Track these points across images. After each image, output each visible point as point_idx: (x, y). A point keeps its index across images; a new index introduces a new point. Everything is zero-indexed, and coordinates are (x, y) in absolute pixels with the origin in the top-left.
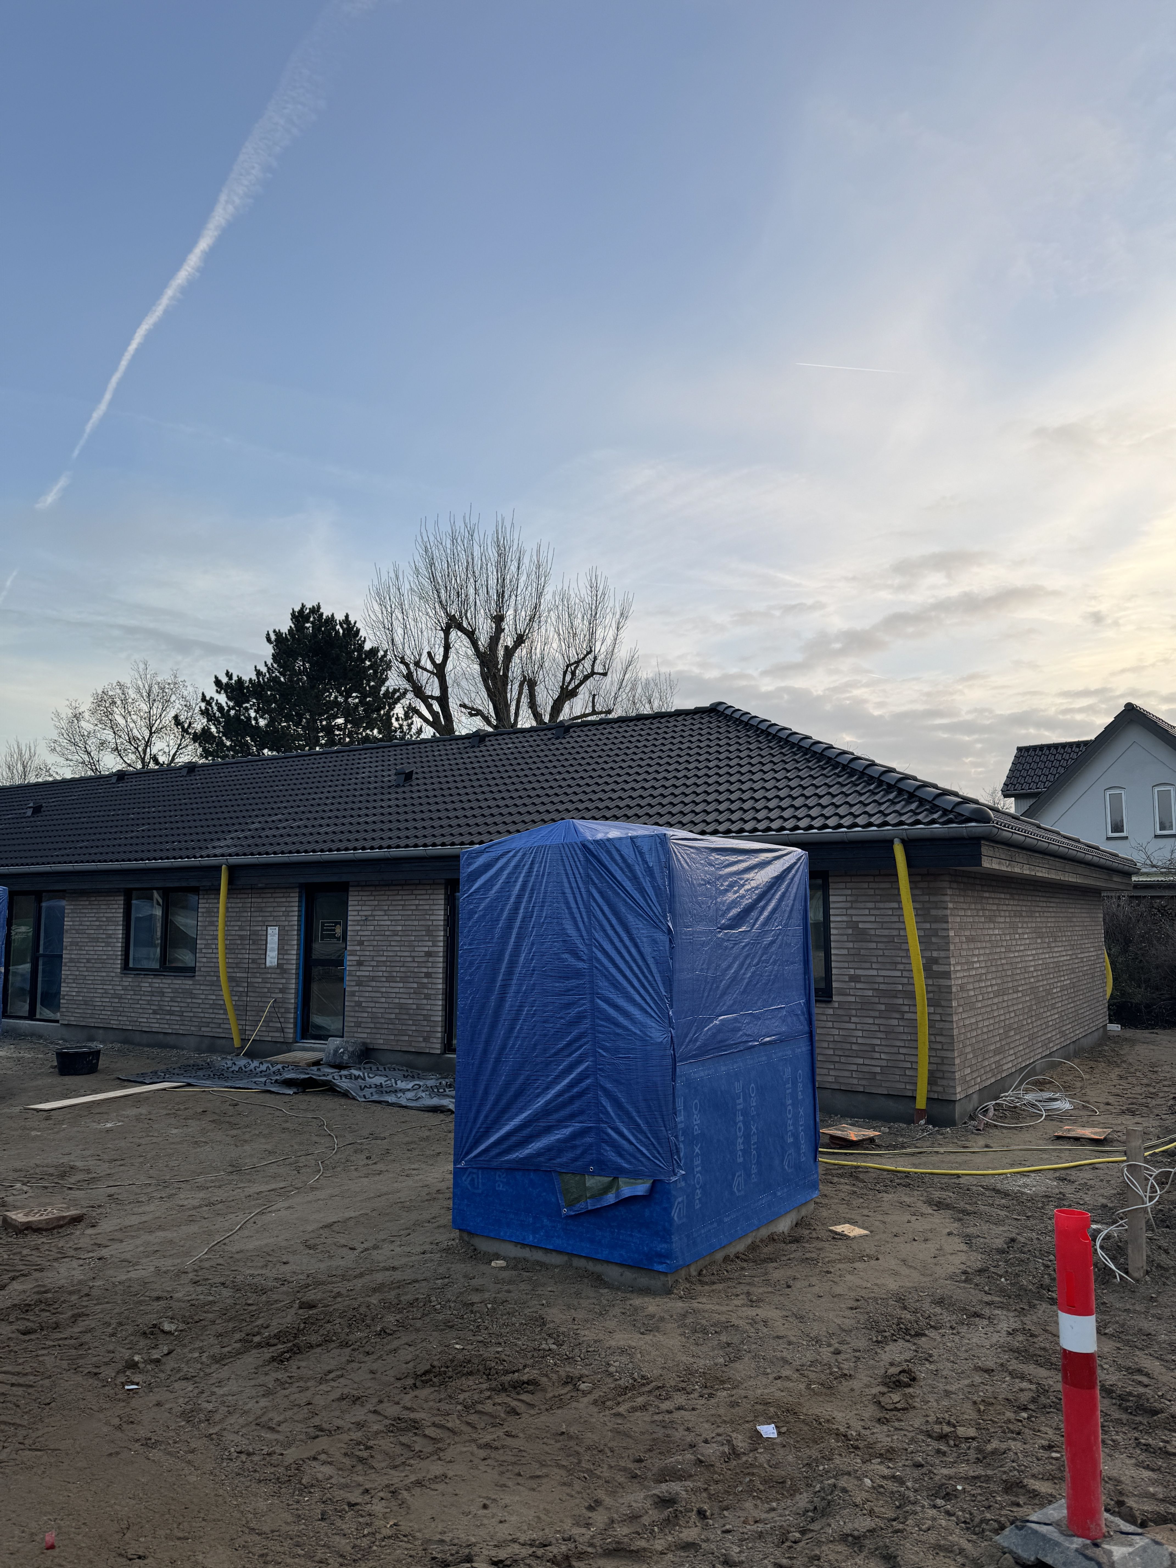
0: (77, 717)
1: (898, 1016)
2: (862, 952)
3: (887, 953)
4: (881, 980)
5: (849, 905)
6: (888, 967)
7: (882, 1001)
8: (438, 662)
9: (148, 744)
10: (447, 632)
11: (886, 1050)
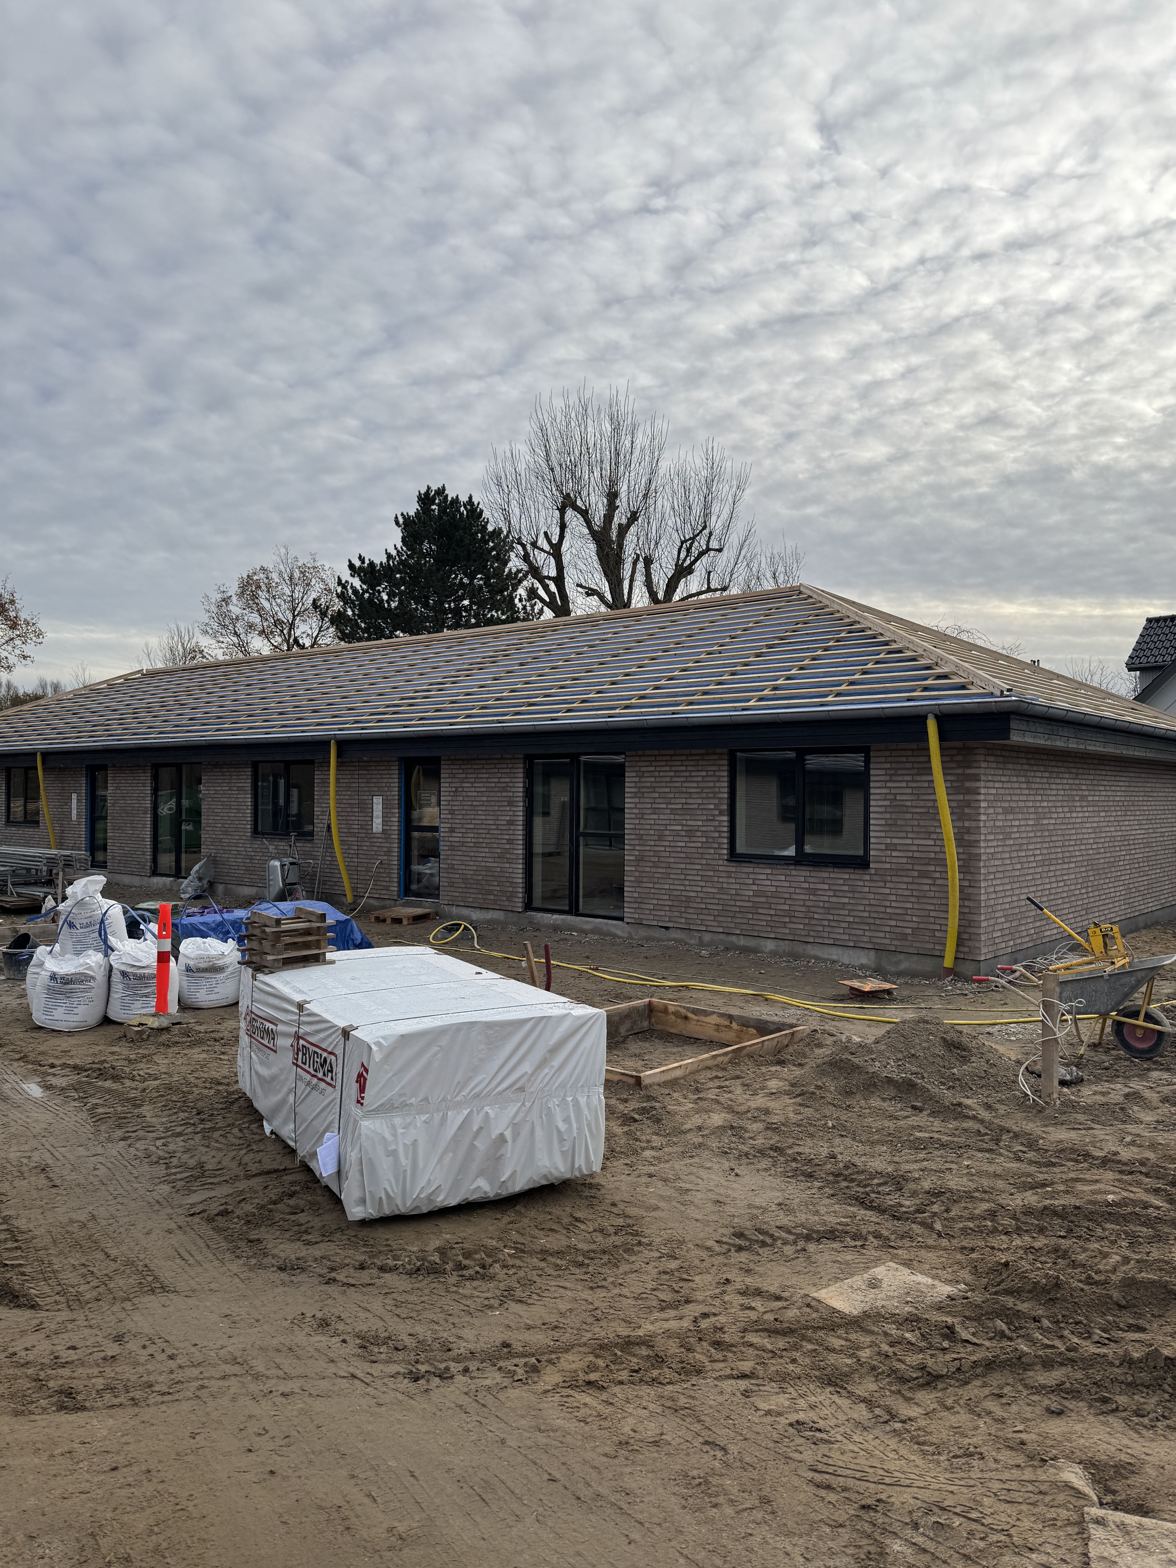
0: (226, 600)
1: (930, 882)
2: (899, 822)
3: (922, 823)
4: (915, 848)
5: (888, 778)
6: (922, 836)
7: (916, 867)
8: (554, 542)
9: (292, 626)
10: (562, 511)
11: (918, 913)
